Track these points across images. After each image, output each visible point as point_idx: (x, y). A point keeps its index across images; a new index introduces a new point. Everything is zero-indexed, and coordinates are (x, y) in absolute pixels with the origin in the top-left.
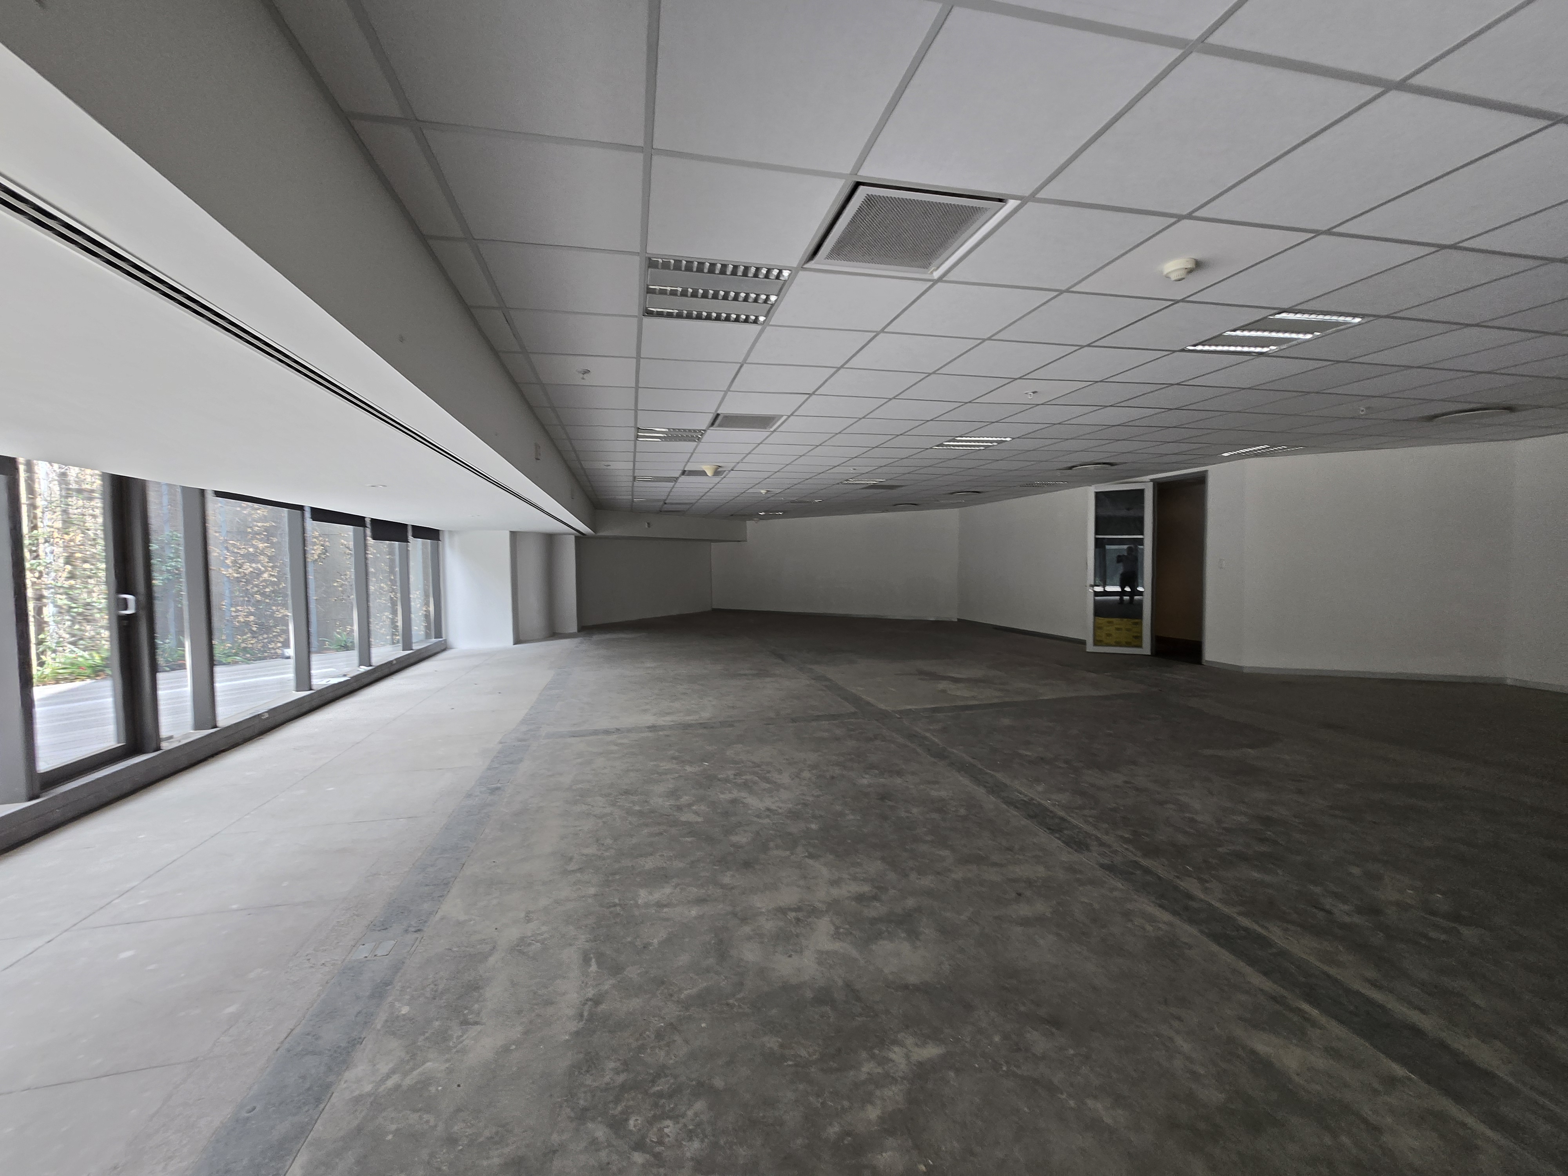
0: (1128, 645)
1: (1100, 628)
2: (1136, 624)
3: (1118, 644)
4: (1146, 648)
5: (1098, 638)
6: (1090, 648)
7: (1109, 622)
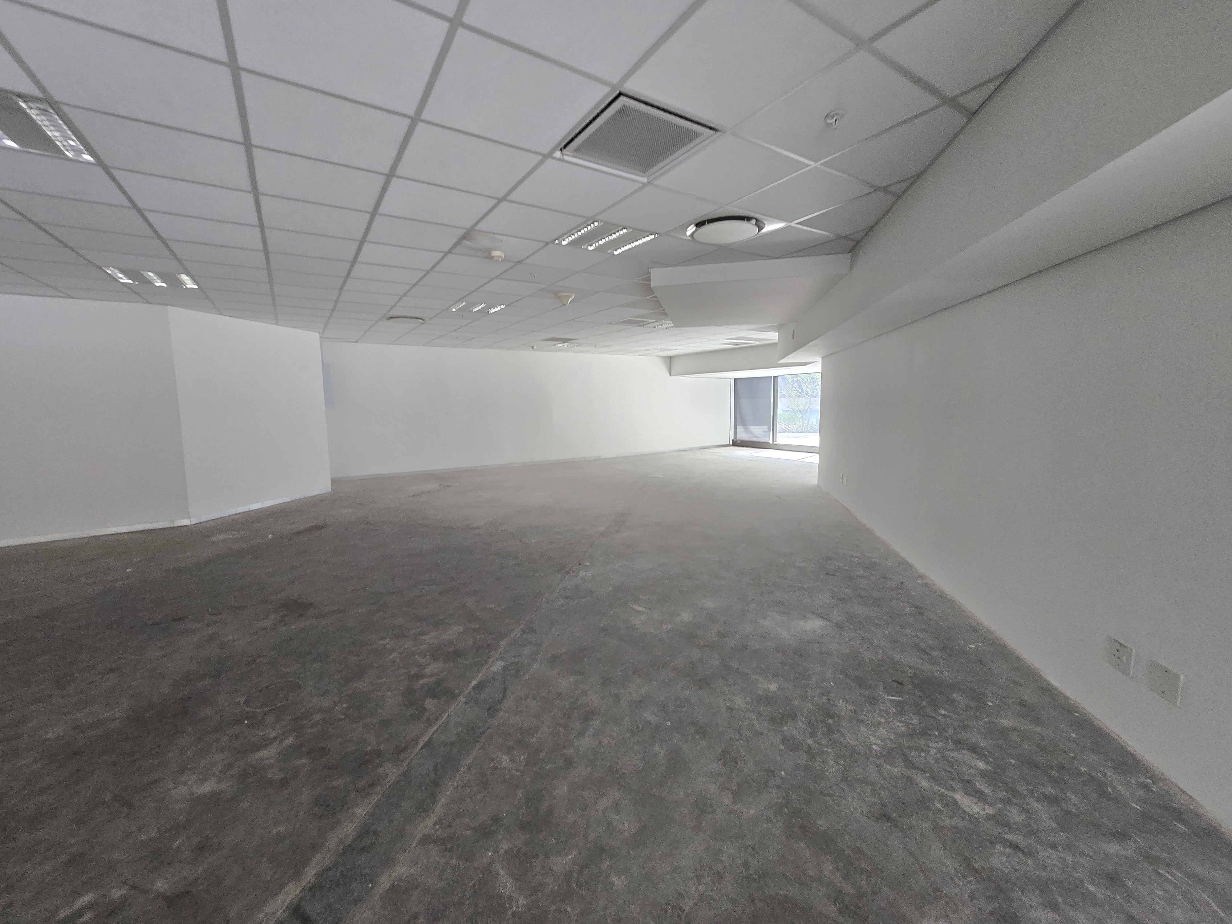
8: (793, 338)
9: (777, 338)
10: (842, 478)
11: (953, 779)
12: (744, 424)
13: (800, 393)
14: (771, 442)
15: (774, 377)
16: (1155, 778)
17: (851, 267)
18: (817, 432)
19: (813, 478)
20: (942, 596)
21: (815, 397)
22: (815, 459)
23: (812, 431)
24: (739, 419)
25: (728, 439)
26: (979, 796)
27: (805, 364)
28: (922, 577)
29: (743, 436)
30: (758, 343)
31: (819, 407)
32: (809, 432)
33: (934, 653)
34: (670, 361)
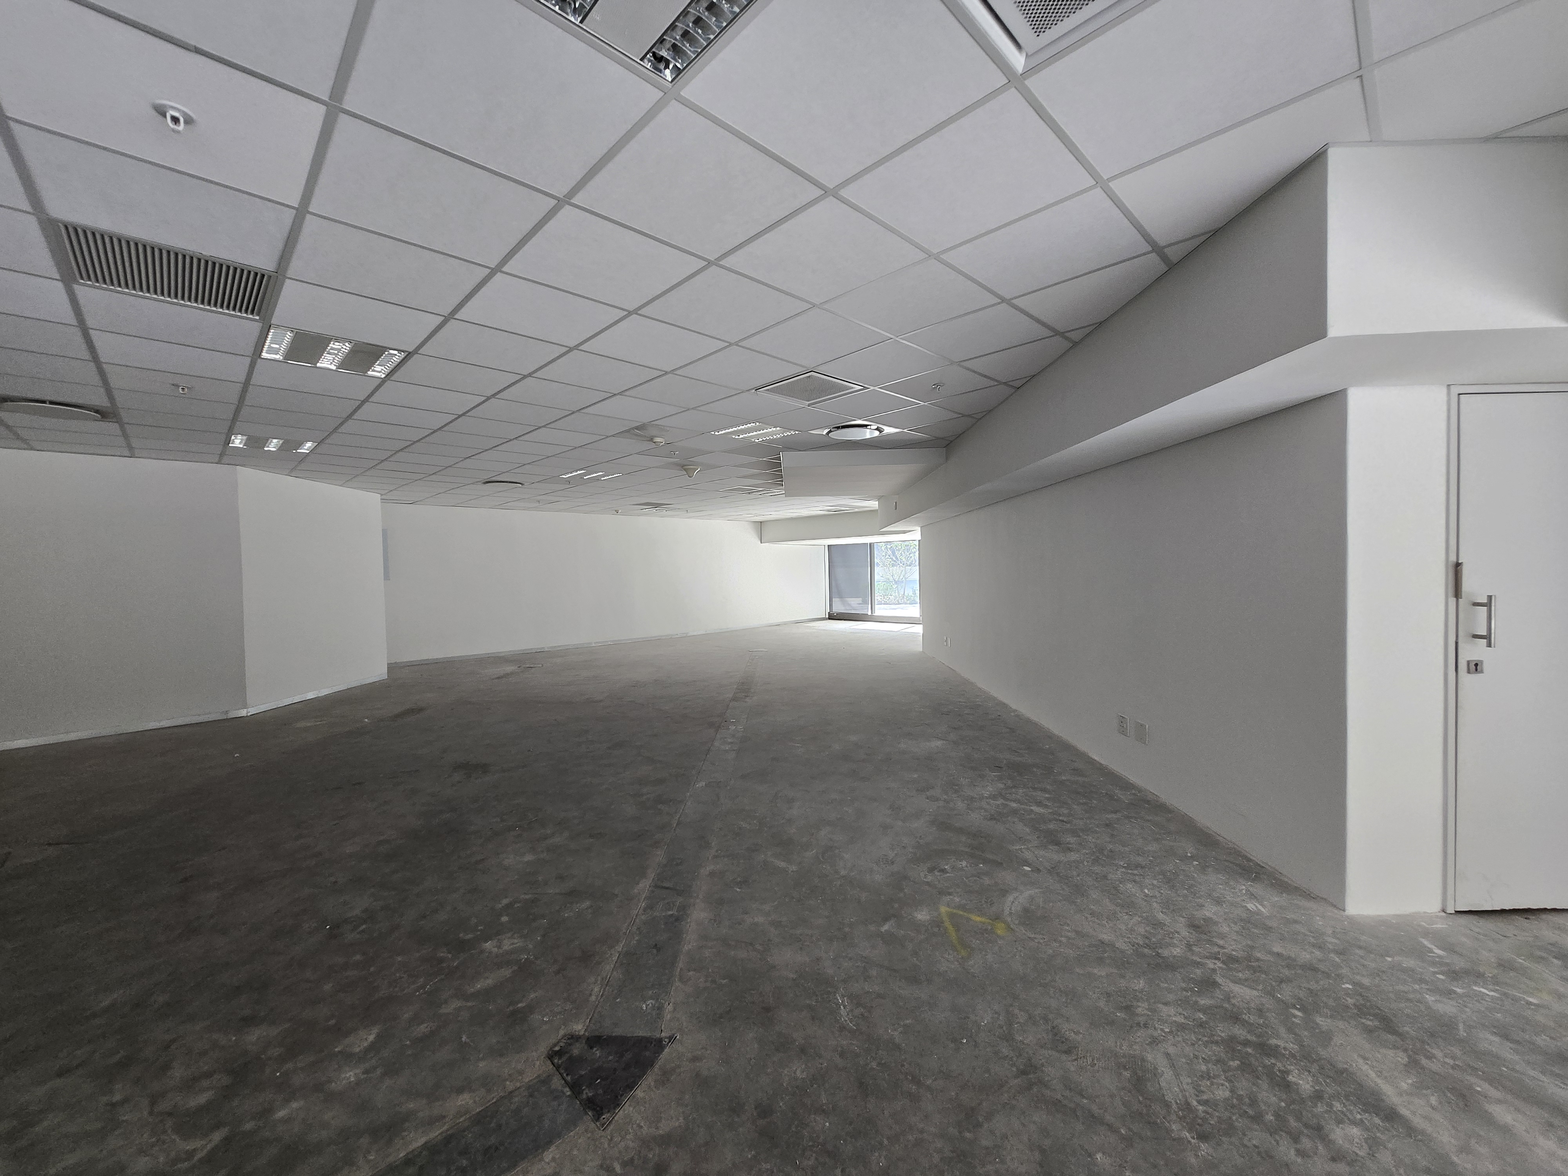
8: (896, 509)
9: (877, 506)
10: (946, 641)
11: (1030, 802)
12: (841, 597)
13: (895, 561)
14: (869, 613)
15: (870, 544)
16: (1140, 790)
17: (947, 459)
18: (917, 604)
19: (918, 647)
20: (1029, 721)
21: (910, 566)
22: (919, 629)
23: (908, 602)
24: (834, 591)
25: (823, 612)
26: (1046, 806)
27: (904, 532)
28: (1015, 711)
29: (838, 608)
30: (857, 510)
31: (916, 576)
32: (906, 604)
33: (1021, 751)
34: (761, 528)
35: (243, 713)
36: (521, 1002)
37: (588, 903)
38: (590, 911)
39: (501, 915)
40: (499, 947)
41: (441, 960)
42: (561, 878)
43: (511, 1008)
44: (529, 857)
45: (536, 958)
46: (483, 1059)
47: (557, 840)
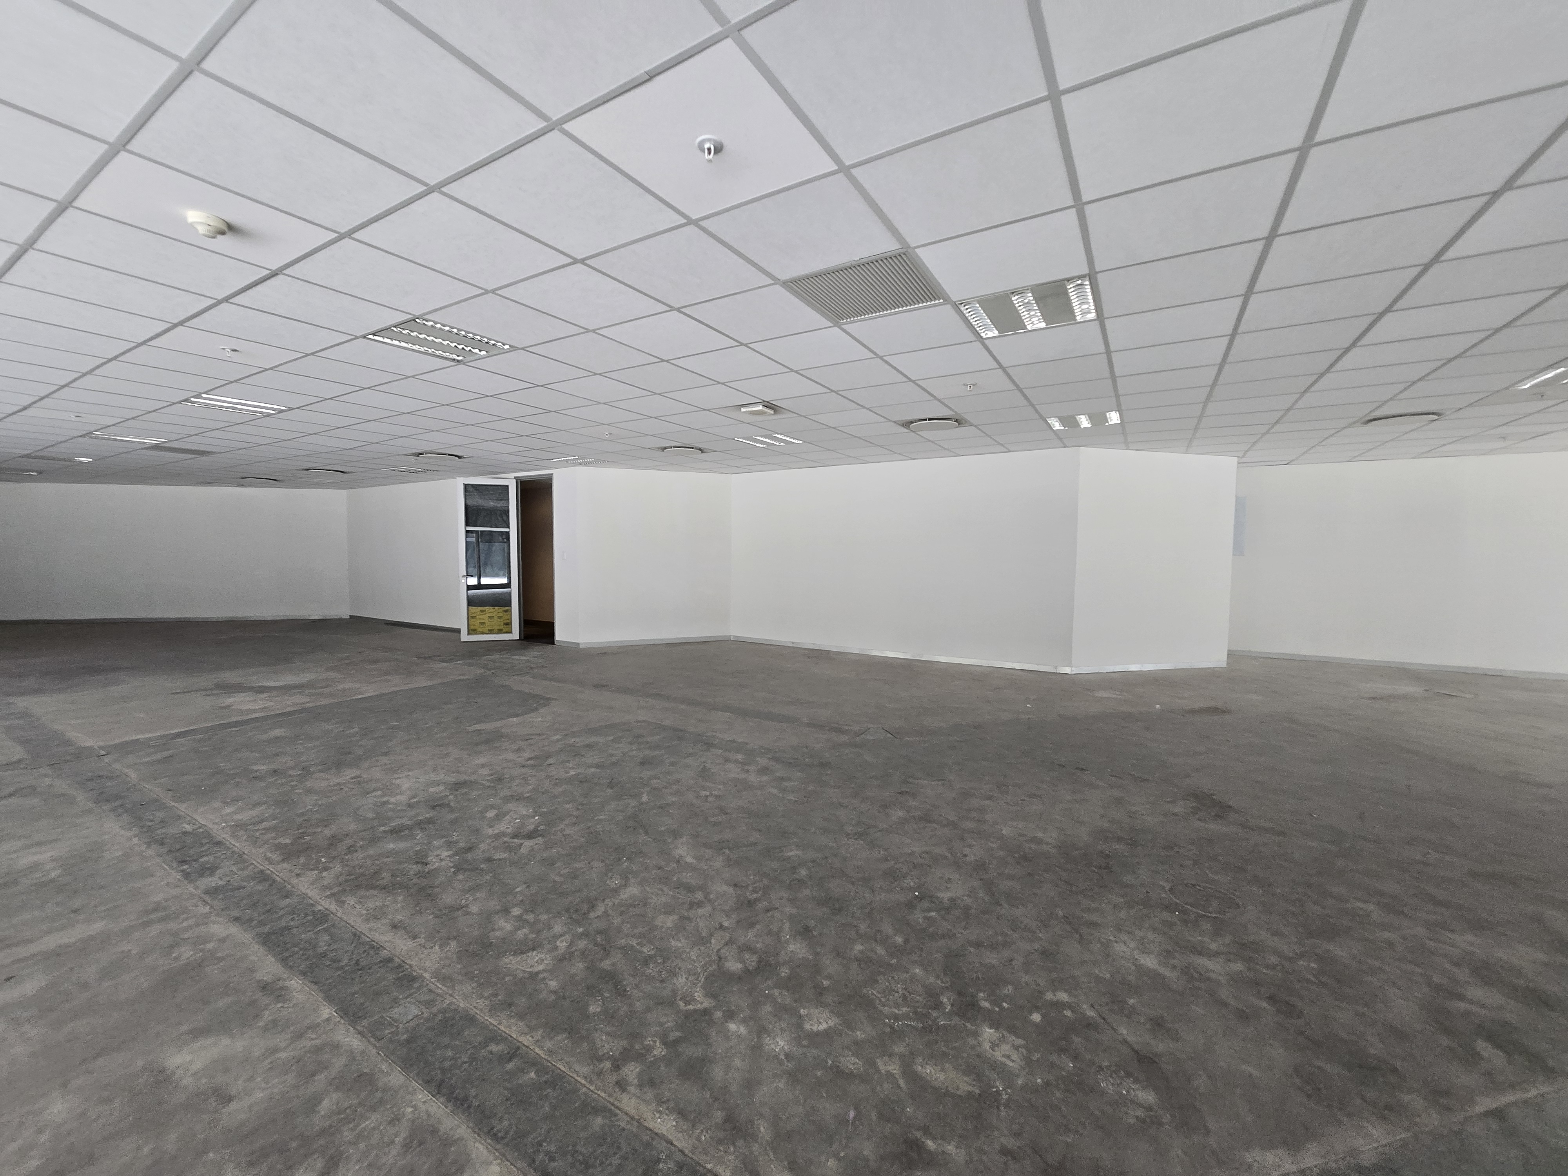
0: (500, 631)
1: (473, 617)
2: (506, 611)
3: (491, 632)
4: (515, 635)
5: (472, 627)
6: (465, 637)
7: (482, 611)
35: (1067, 670)
36: (934, 1139)
37: (1147, 1097)
38: (1140, 1113)
39: (1037, 1009)
40: (994, 1046)
41: (938, 1006)
42: (1158, 1025)
43: (919, 1134)
44: (1150, 962)
45: (1007, 1105)
46: (839, 1159)
47: (1214, 967)
